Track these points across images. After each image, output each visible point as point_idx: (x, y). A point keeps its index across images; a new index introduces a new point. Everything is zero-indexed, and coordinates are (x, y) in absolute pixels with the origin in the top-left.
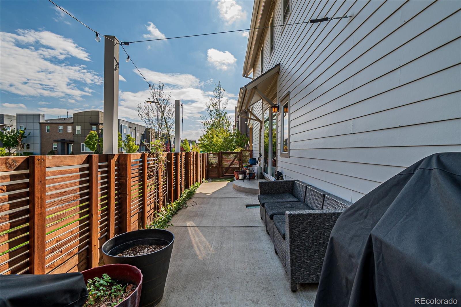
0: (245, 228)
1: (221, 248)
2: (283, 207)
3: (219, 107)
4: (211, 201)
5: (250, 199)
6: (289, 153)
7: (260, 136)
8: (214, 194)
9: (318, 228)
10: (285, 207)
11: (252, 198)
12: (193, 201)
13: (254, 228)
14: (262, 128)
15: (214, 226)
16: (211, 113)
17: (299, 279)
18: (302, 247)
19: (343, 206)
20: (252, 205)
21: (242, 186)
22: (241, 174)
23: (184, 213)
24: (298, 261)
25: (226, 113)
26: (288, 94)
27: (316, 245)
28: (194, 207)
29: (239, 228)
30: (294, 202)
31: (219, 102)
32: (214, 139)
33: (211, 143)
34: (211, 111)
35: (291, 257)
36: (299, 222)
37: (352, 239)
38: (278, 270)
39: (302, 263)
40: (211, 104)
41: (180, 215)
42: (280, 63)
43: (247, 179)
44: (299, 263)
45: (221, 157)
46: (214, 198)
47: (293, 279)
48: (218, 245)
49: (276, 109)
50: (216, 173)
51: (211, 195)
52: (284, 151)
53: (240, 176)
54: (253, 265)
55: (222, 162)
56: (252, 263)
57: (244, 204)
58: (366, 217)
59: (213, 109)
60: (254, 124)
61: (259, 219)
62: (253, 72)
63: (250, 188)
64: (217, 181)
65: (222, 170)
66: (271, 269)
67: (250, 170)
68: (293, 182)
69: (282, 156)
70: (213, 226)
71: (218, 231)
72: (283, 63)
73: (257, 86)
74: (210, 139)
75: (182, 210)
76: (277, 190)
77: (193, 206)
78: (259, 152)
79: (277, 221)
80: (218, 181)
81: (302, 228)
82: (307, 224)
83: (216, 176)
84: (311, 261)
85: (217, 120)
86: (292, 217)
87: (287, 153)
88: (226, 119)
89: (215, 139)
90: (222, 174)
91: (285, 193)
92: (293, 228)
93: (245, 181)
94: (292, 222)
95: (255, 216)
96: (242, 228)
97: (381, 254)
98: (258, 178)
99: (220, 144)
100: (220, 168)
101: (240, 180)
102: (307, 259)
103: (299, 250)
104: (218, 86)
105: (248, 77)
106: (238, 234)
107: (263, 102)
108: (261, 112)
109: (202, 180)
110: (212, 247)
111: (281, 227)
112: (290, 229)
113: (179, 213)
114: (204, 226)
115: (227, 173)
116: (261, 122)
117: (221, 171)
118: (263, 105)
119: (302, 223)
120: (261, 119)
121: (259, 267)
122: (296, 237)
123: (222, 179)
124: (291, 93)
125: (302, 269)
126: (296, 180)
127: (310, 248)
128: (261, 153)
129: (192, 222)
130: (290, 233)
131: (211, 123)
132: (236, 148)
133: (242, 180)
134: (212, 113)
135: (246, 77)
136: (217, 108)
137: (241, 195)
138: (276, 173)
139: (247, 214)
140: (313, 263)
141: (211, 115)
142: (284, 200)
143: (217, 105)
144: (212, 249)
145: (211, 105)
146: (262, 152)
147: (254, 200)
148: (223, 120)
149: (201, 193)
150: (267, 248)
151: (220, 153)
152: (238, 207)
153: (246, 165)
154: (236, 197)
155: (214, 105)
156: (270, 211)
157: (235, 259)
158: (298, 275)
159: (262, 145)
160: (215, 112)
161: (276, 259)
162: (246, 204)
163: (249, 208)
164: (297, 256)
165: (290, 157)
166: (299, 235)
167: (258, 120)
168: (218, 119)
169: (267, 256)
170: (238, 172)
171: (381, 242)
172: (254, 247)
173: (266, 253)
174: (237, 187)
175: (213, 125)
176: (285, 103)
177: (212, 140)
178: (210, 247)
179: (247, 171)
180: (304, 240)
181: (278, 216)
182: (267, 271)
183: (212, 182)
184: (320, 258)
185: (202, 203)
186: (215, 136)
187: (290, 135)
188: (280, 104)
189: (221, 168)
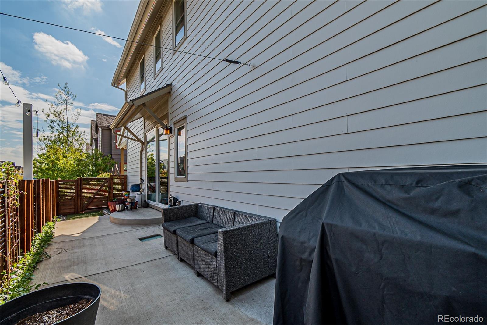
0: (151, 262)
1: (135, 289)
2: (198, 230)
3: (65, 117)
4: (87, 242)
5: (141, 231)
6: (187, 178)
7: (141, 158)
8: (85, 234)
9: (244, 239)
10: (199, 230)
11: (142, 229)
12: (56, 247)
13: (163, 259)
14: (143, 150)
15: (110, 269)
16: (52, 125)
17: (232, 287)
18: (234, 258)
19: (254, 219)
20: (146, 237)
21: (125, 218)
22: (119, 204)
23: (51, 266)
24: (231, 271)
25: (77, 127)
26: (185, 118)
27: (243, 254)
28: (63, 254)
29: (145, 264)
30: (204, 223)
31: (65, 111)
32: (59, 161)
33: (54, 166)
34: (52, 122)
35: (226, 270)
36: (232, 237)
37: (300, 232)
38: (206, 290)
39: (234, 273)
40: (52, 111)
41: (44, 269)
42: (171, 84)
43: (127, 209)
44: (232, 273)
45: (80, 186)
46: (89, 238)
47: (228, 290)
48: (129, 288)
49: (168, 130)
50: (73, 207)
51: (82, 234)
52: (179, 175)
53: (118, 207)
54: (181, 293)
55: (81, 191)
56: (179, 293)
57: (135, 238)
58: (306, 216)
59: (55, 119)
60: (129, 145)
61: (163, 249)
62: (125, 83)
63: (137, 219)
64: (76, 218)
65: (82, 203)
66: (200, 291)
67: (132, 199)
68: (197, 206)
69: (176, 180)
70: (108, 270)
71: (119, 274)
72: (177, 85)
73: (146, 103)
74: (53, 161)
75: (44, 263)
76: (182, 215)
77: (59, 253)
78: (139, 177)
79: (200, 243)
80: (78, 218)
81: (233, 242)
82: (237, 237)
83: (73, 211)
84: (241, 268)
85: (62, 135)
86: (226, 233)
87: (185, 177)
88: (79, 134)
89: (62, 161)
90: (83, 207)
91: (190, 217)
92: (227, 243)
93: (126, 212)
94: (226, 238)
95: (156, 247)
96: (149, 263)
97: (332, 232)
98: (142, 207)
99: (71, 168)
100: (79, 200)
101: (118, 211)
102: (238, 268)
103: (232, 262)
104: (64, 89)
105: (119, 87)
106: (147, 270)
107: (145, 121)
108: (143, 131)
109: (52, 218)
110: (122, 292)
111: (209, 247)
112: (224, 245)
113: (41, 267)
114: (95, 274)
115: (89, 206)
116: (143, 144)
117: (80, 203)
118: (144, 123)
119: (233, 238)
120: (143, 140)
121: (187, 294)
122: (229, 251)
123: (83, 214)
124: (188, 117)
125: (234, 278)
126: (200, 203)
127: (240, 257)
128: (143, 179)
129: (72, 274)
130: (224, 248)
131: (53, 139)
132: (100, 173)
133: (121, 211)
134: (55, 125)
135: (116, 87)
136: (62, 119)
137: (127, 229)
138: (171, 198)
139: (146, 248)
140: (242, 270)
141: (53, 128)
142: (193, 224)
143: (63, 114)
144: (122, 294)
145: (52, 113)
146: (145, 177)
147: (146, 231)
148: (73, 135)
149: (62, 235)
150: (187, 274)
151: (79, 180)
152: (131, 243)
153: (128, 193)
154: (121, 231)
155: (58, 114)
156: (187, 236)
157: (158, 295)
158: (232, 284)
159: (145, 169)
160: (60, 123)
161: (200, 281)
162: (139, 238)
163: (144, 240)
164: (230, 268)
165: (188, 181)
166: (232, 248)
167: (139, 140)
168: (65, 134)
169: (190, 281)
170: (115, 203)
171: (331, 225)
172: (172, 277)
173: (188, 279)
174: (119, 220)
175: (55, 142)
176: (180, 126)
177: (57, 163)
178: (118, 293)
179: (129, 200)
180: (235, 252)
181: (199, 238)
182: (197, 294)
183: (67, 219)
184: (247, 264)
185: (73, 248)
186: (61, 156)
187: (188, 159)
188: (172, 126)
189: (81, 199)
